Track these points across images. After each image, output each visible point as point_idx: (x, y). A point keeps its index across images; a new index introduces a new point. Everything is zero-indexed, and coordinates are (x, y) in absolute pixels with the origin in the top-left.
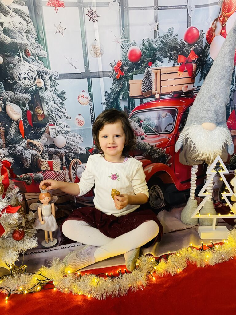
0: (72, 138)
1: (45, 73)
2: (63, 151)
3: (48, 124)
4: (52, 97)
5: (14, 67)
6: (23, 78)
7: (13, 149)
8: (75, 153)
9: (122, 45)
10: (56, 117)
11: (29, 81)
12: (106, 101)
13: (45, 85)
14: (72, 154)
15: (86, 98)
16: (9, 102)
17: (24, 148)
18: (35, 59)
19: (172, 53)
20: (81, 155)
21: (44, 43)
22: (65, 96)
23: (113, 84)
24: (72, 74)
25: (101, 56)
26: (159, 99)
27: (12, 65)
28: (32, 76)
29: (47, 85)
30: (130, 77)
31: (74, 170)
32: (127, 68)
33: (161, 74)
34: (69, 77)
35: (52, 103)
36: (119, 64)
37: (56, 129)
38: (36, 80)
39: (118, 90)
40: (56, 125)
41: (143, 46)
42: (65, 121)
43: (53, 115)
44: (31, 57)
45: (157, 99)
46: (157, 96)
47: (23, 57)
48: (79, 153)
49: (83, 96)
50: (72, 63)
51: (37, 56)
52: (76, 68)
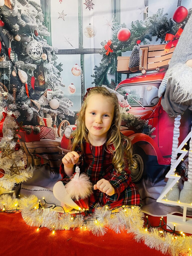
0: (64, 102)
1: (48, 49)
2: (55, 112)
3: (47, 89)
4: (52, 68)
5: (27, 44)
6: (33, 53)
7: (21, 105)
8: (66, 115)
9: (113, 27)
10: (54, 84)
11: (37, 55)
12: (95, 74)
13: (47, 59)
14: (63, 115)
15: (78, 70)
16: (20, 69)
17: (29, 105)
18: (41, 38)
19: (161, 31)
20: (70, 117)
21: (49, 26)
22: (62, 67)
23: (102, 60)
24: (69, 50)
25: (94, 37)
26: (145, 74)
27: (26, 43)
28: (39, 51)
29: (49, 59)
30: (118, 54)
31: (63, 129)
32: (117, 46)
33: (148, 51)
34: (66, 53)
35: (52, 73)
36: (109, 43)
37: (53, 93)
38: (42, 54)
39: (106, 65)
40: (53, 90)
41: (132, 27)
42: (61, 88)
43: (51, 82)
44: (38, 36)
45: (143, 74)
46: (144, 72)
47: (34, 37)
48: (69, 115)
49: (76, 68)
50: (69, 41)
51: (43, 35)
52: (72, 45)
